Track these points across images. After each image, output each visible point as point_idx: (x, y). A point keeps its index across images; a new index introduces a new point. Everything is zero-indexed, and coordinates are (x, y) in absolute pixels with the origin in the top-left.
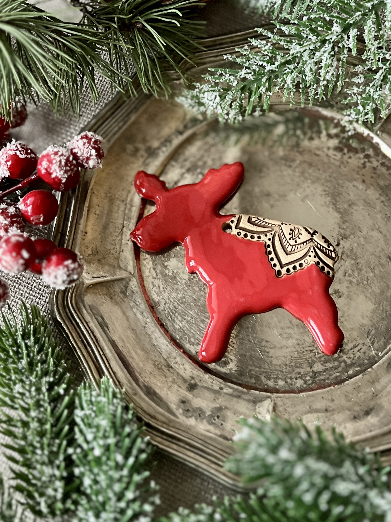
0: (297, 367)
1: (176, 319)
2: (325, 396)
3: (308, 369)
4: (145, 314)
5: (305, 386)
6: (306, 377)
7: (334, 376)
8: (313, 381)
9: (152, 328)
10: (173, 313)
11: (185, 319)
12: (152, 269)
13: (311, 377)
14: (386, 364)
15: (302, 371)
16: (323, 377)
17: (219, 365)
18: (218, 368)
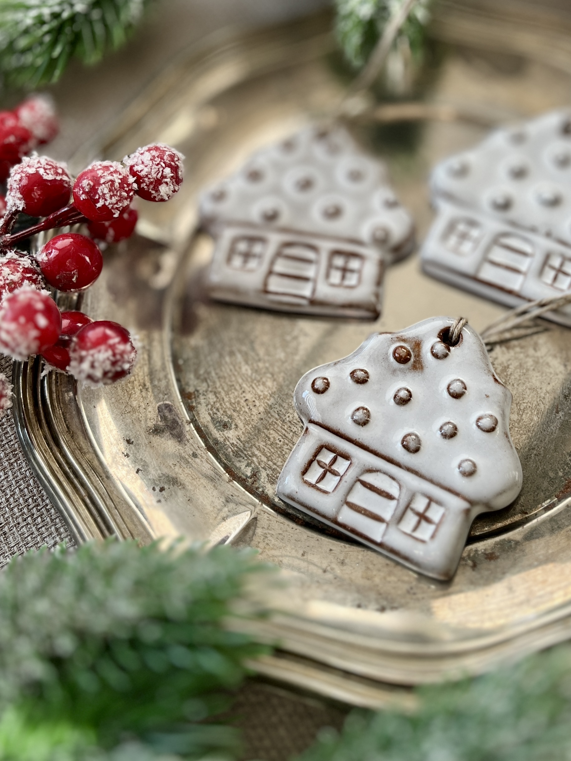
17: (215, 424)
18: (211, 427)
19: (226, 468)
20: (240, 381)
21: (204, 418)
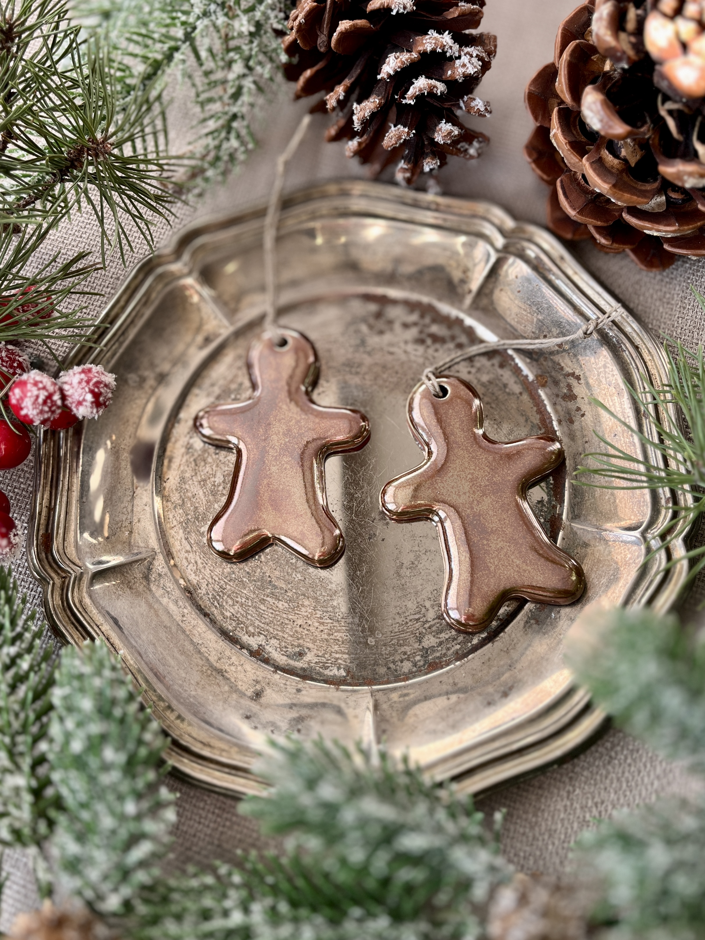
0: (401, 645)
1: (224, 604)
2: (444, 679)
3: (416, 646)
4: (180, 603)
5: (414, 669)
6: (414, 657)
7: (453, 649)
8: (425, 661)
9: (193, 622)
10: (220, 596)
11: (237, 602)
12: (183, 540)
13: (422, 656)
14: (522, 623)
15: (407, 649)
16: (438, 654)
17: (292, 659)
18: (292, 662)
19: (326, 682)
20: (284, 616)
21: (281, 659)
